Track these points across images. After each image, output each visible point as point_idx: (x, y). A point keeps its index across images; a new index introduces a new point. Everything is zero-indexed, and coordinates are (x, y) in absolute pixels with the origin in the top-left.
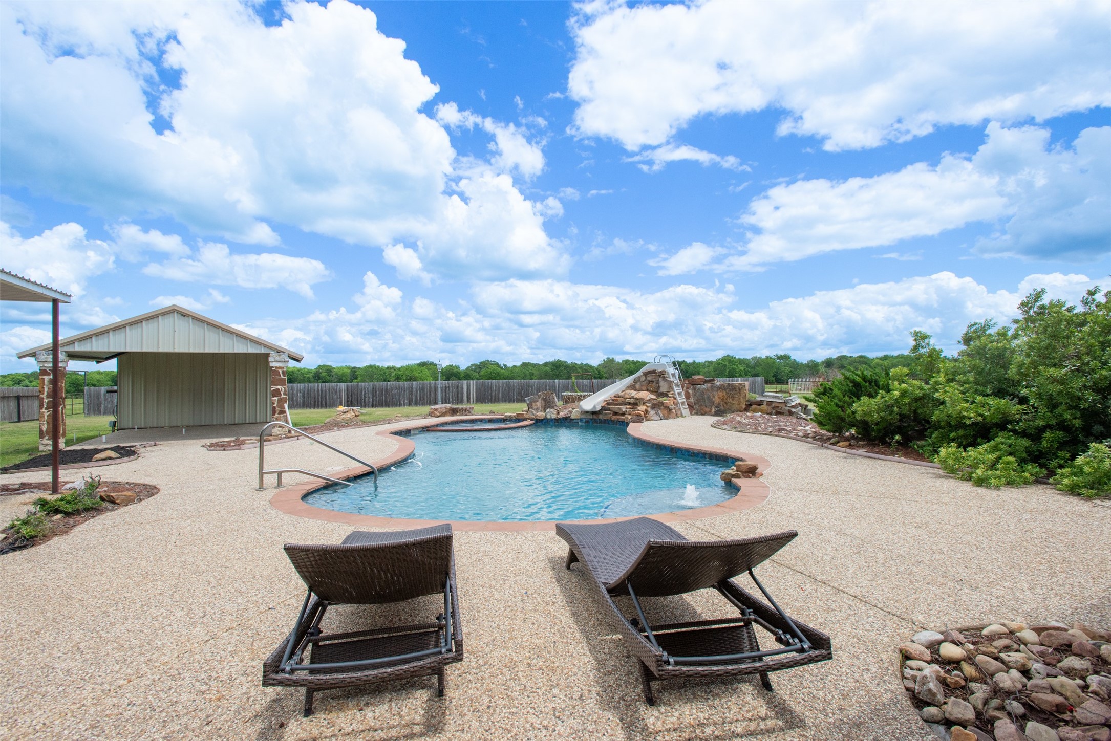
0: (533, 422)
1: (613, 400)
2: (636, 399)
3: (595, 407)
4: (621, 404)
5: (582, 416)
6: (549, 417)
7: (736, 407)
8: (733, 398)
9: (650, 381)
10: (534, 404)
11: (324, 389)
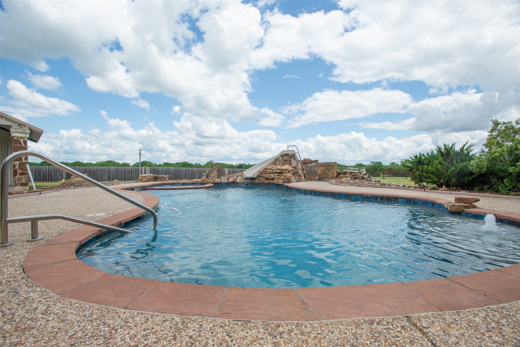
0: (213, 185)
1: (263, 171)
2: (281, 170)
3: (254, 175)
4: (269, 173)
5: (244, 181)
6: (223, 181)
7: (331, 175)
8: (329, 170)
9: (285, 160)
10: (211, 174)
11: (50, 170)
